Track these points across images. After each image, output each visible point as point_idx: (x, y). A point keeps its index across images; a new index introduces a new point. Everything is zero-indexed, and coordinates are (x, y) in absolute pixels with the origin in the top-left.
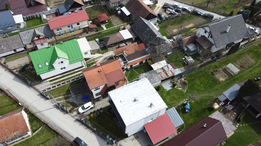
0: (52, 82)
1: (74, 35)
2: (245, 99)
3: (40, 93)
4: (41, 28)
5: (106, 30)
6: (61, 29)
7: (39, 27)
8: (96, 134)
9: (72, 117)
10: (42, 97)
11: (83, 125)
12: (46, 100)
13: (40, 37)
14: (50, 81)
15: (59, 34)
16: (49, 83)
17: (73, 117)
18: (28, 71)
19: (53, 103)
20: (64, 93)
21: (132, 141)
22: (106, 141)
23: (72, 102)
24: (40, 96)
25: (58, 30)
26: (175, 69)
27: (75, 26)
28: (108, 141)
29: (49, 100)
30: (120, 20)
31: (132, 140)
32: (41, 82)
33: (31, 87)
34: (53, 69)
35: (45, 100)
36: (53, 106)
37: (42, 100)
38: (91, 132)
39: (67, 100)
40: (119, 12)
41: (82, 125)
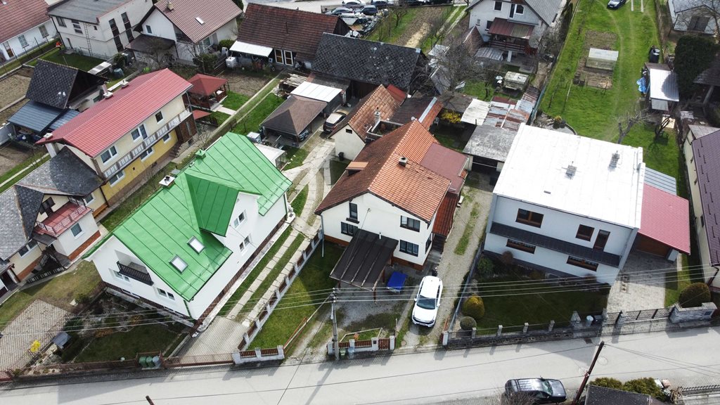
0: (235, 311)
1: (155, 164)
2: (700, 80)
3: (228, 369)
4: (41, 175)
5: (238, 114)
6: (115, 153)
7: (31, 174)
8: (532, 342)
9: (416, 351)
10: (247, 373)
11: (473, 351)
12: (275, 370)
13: (54, 208)
14: (223, 313)
15: (114, 170)
16: (222, 321)
17: (419, 349)
18: (98, 339)
19: (308, 363)
20: (311, 312)
21: (625, 292)
22: (577, 338)
23: (365, 317)
24: (236, 374)
25: (106, 157)
26: (515, 104)
27: (152, 127)
28: (580, 335)
29: (287, 362)
30: (249, 79)
31: (624, 289)
32: (194, 335)
33: (171, 375)
34: (226, 255)
35: (271, 374)
36: (321, 368)
37: (260, 380)
38: (515, 347)
39: (346, 325)
40: (231, 60)
41: (470, 352)
